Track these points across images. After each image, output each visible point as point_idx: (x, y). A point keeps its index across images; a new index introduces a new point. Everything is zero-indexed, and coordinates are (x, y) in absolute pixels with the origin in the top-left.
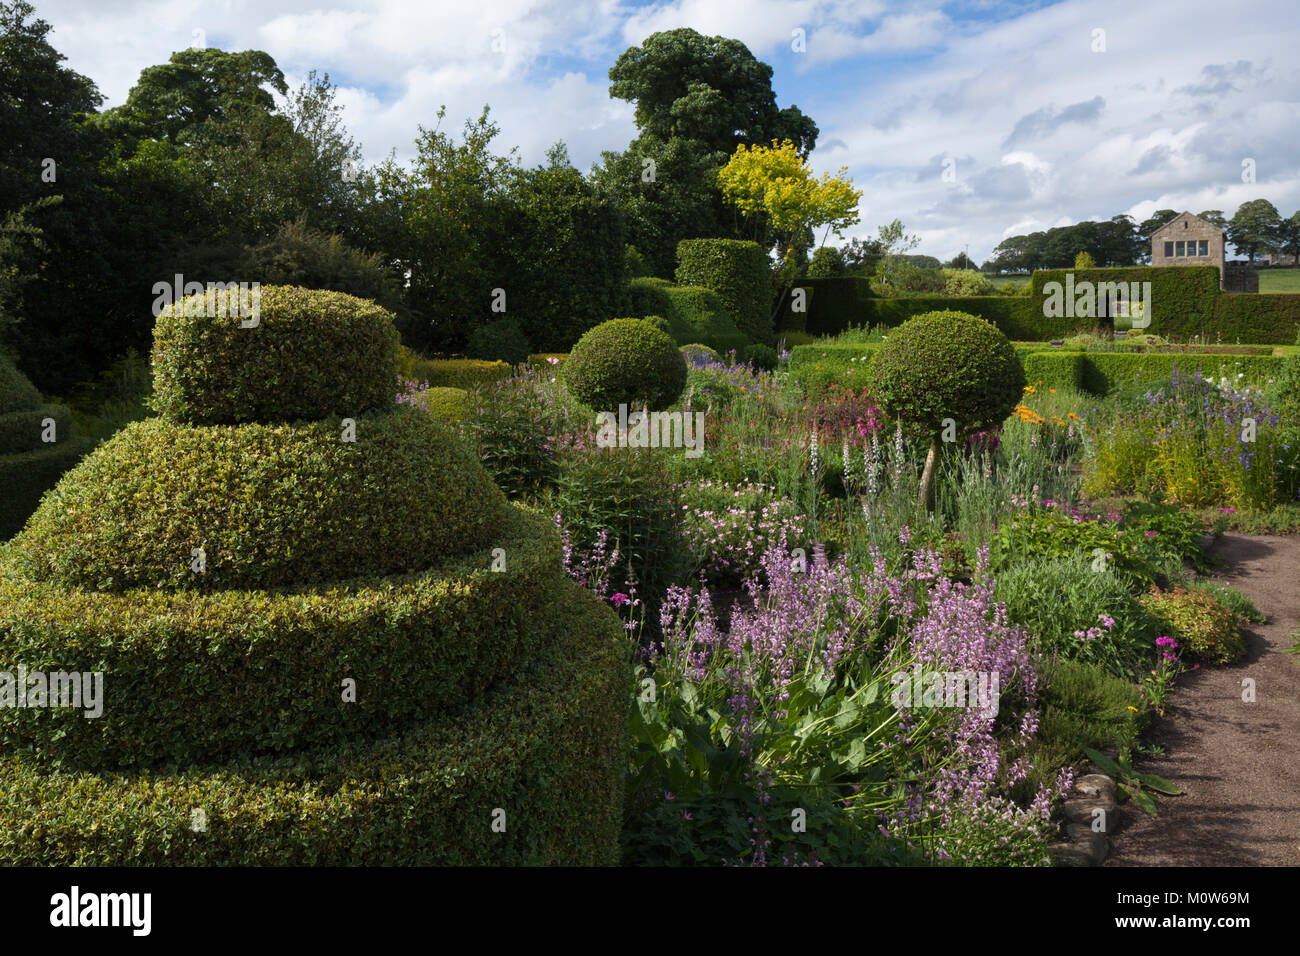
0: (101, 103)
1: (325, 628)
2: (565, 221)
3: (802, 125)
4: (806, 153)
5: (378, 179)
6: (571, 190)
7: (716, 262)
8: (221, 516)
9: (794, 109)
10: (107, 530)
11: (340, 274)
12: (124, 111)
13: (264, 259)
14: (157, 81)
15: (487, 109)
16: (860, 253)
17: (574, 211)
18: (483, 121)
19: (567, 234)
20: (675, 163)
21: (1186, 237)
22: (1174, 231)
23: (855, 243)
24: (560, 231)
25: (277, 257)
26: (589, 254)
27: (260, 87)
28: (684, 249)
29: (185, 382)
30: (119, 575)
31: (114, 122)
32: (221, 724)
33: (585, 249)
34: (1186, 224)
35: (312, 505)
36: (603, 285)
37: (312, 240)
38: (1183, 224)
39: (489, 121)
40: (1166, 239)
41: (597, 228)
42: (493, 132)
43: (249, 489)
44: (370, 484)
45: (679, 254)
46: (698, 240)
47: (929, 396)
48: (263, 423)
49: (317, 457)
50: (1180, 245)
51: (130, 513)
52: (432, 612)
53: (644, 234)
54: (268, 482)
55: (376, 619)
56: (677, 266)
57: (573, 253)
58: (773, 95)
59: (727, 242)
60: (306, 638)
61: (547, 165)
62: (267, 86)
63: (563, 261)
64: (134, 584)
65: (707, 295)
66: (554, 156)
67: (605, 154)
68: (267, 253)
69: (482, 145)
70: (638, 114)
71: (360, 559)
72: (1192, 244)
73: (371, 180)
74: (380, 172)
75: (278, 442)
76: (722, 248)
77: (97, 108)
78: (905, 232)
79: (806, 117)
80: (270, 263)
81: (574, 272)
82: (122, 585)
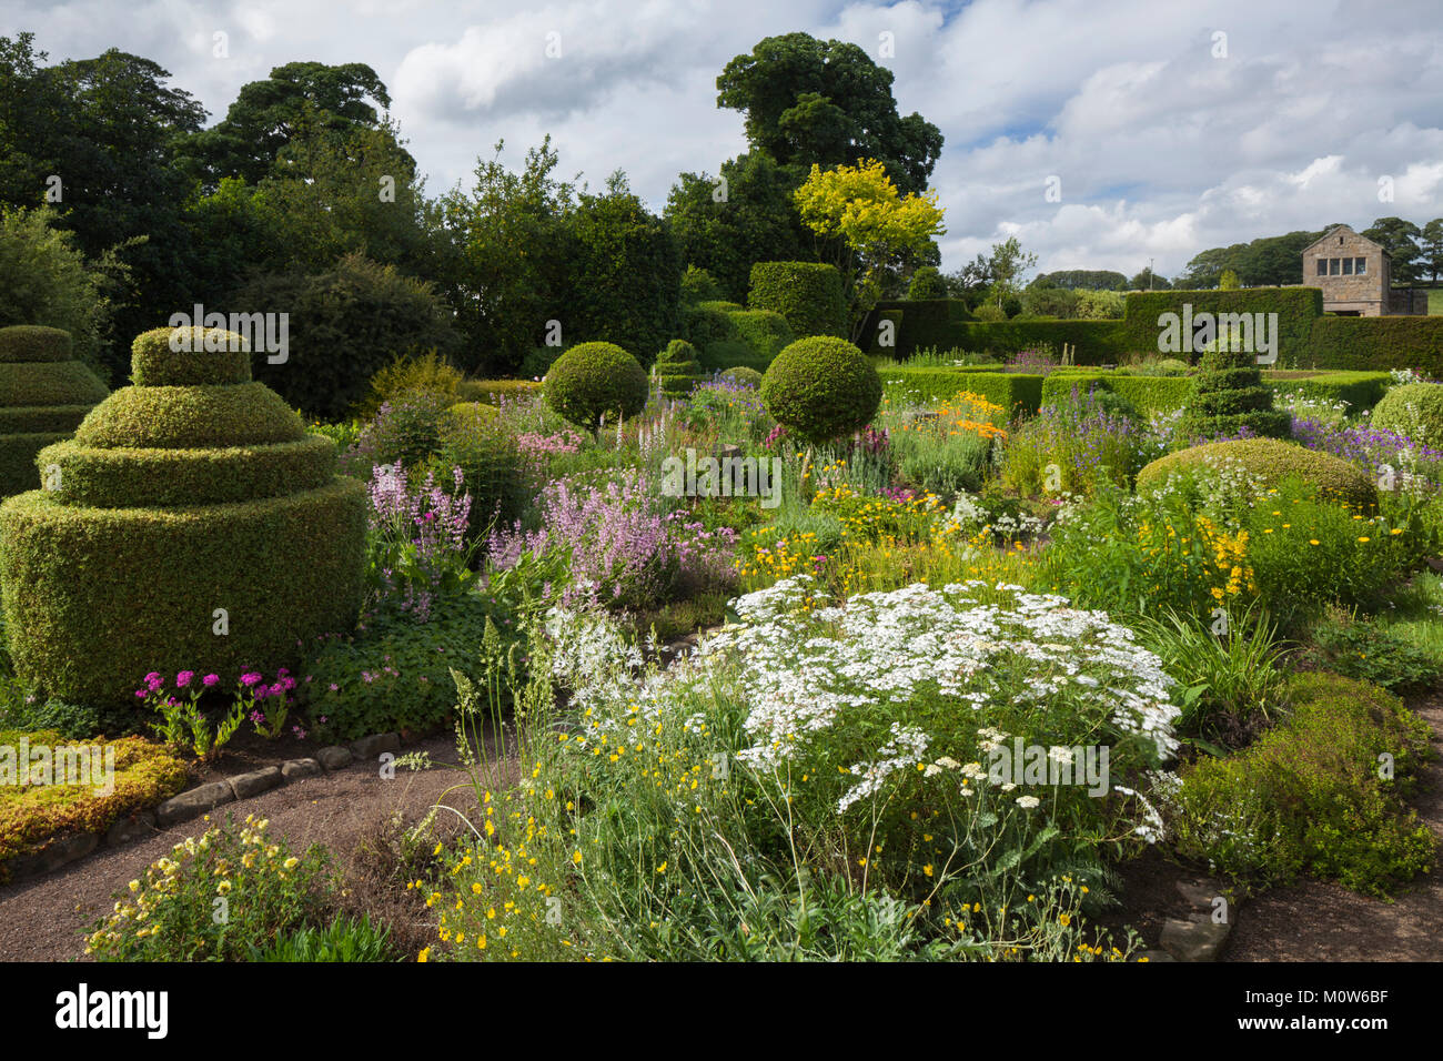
0: (204, 120)
1: (184, 461)
2: (618, 248)
3: (925, 133)
4: (932, 162)
5: (445, 208)
6: (626, 218)
7: (788, 286)
8: (150, 421)
9: (916, 117)
10: (107, 425)
11: (392, 301)
12: (224, 129)
13: (322, 289)
14: (255, 98)
15: (548, 139)
16: (986, 271)
17: (627, 239)
18: (544, 150)
19: (619, 261)
20: (751, 185)
21: (1341, 254)
22: (1328, 248)
23: (981, 260)
24: (613, 257)
25: (334, 286)
26: (641, 279)
27: (362, 100)
28: (758, 271)
29: (143, 369)
30: (110, 442)
31: (213, 139)
32: (143, 493)
33: (638, 275)
34: (1342, 239)
35: (187, 417)
36: (656, 310)
37: (369, 270)
38: (1337, 240)
39: (550, 151)
40: (1318, 256)
41: (651, 254)
42: (554, 162)
43: (162, 410)
44: (215, 411)
45: (752, 278)
46: (771, 263)
47: (791, 404)
48: (173, 385)
49: (193, 399)
50: (1335, 262)
51: (116, 420)
52: (231, 460)
53: (719, 257)
54: (170, 409)
55: (205, 459)
56: (750, 289)
57: (626, 279)
58: (894, 102)
59: (801, 265)
60: (176, 464)
61: (607, 193)
62: (368, 100)
63: (616, 286)
64: (116, 445)
65: (773, 318)
66: (613, 184)
67: (685, 176)
68: (326, 283)
69: (542, 174)
70: (748, 125)
71: (207, 441)
72: (1348, 262)
73: (439, 208)
74: (446, 201)
75: (178, 393)
76: (793, 272)
77: (201, 126)
78: (1021, 251)
79: (929, 125)
80: (327, 292)
81: (628, 298)
82: (111, 446)
